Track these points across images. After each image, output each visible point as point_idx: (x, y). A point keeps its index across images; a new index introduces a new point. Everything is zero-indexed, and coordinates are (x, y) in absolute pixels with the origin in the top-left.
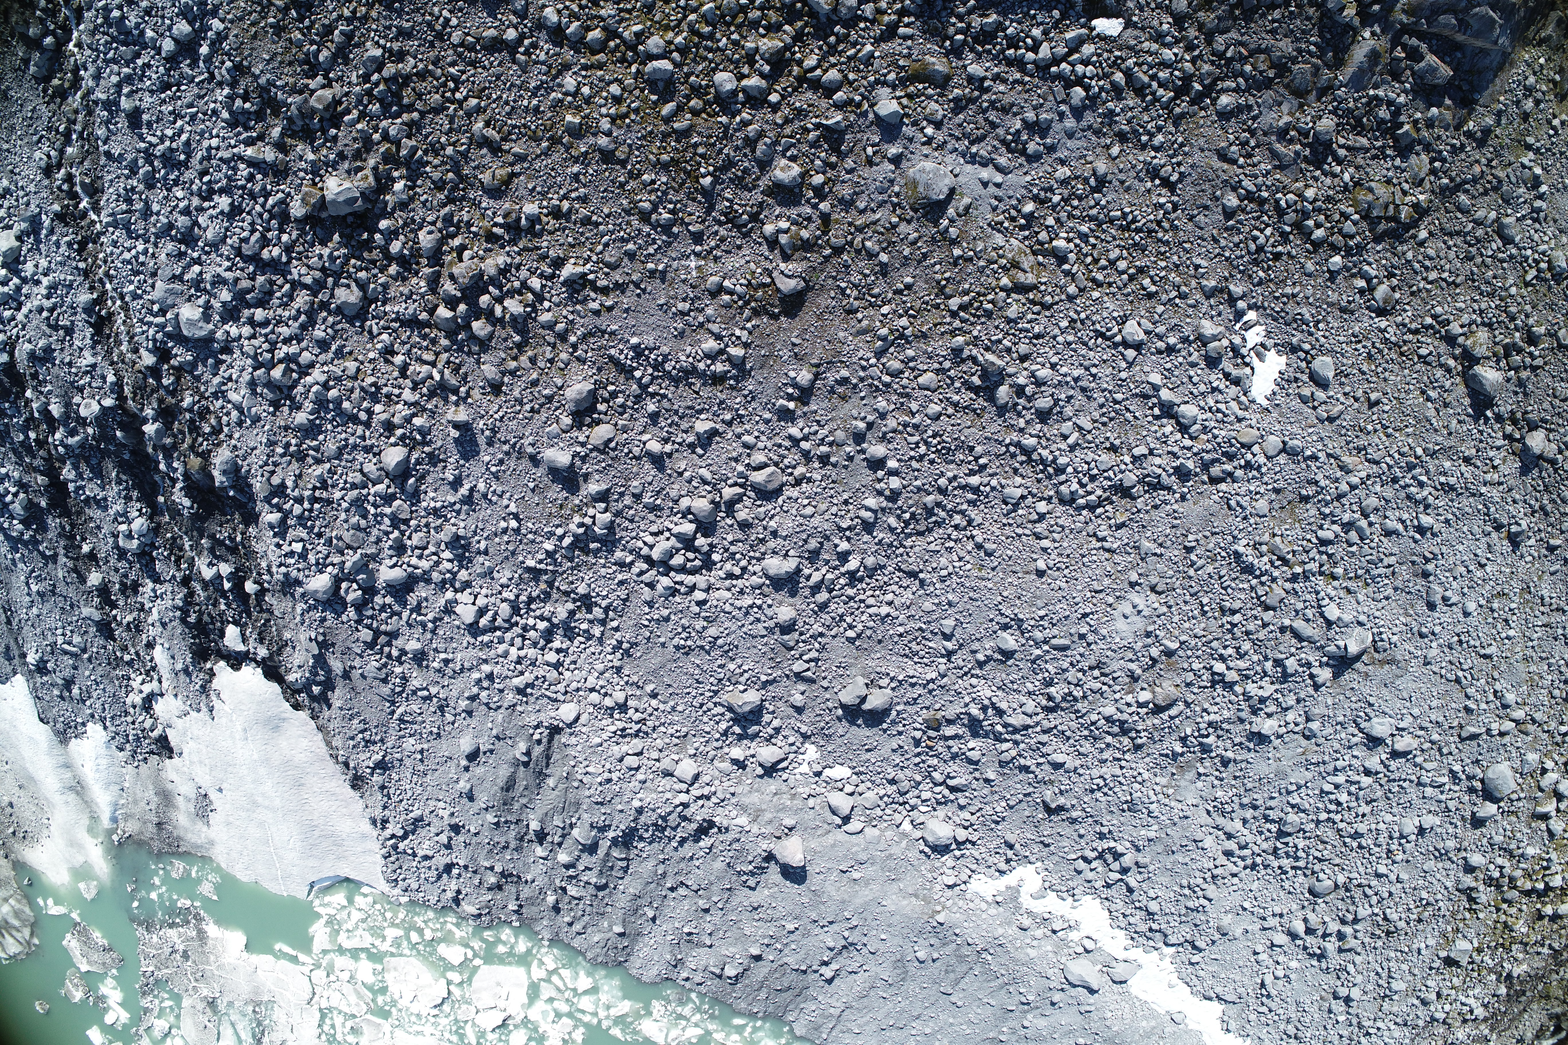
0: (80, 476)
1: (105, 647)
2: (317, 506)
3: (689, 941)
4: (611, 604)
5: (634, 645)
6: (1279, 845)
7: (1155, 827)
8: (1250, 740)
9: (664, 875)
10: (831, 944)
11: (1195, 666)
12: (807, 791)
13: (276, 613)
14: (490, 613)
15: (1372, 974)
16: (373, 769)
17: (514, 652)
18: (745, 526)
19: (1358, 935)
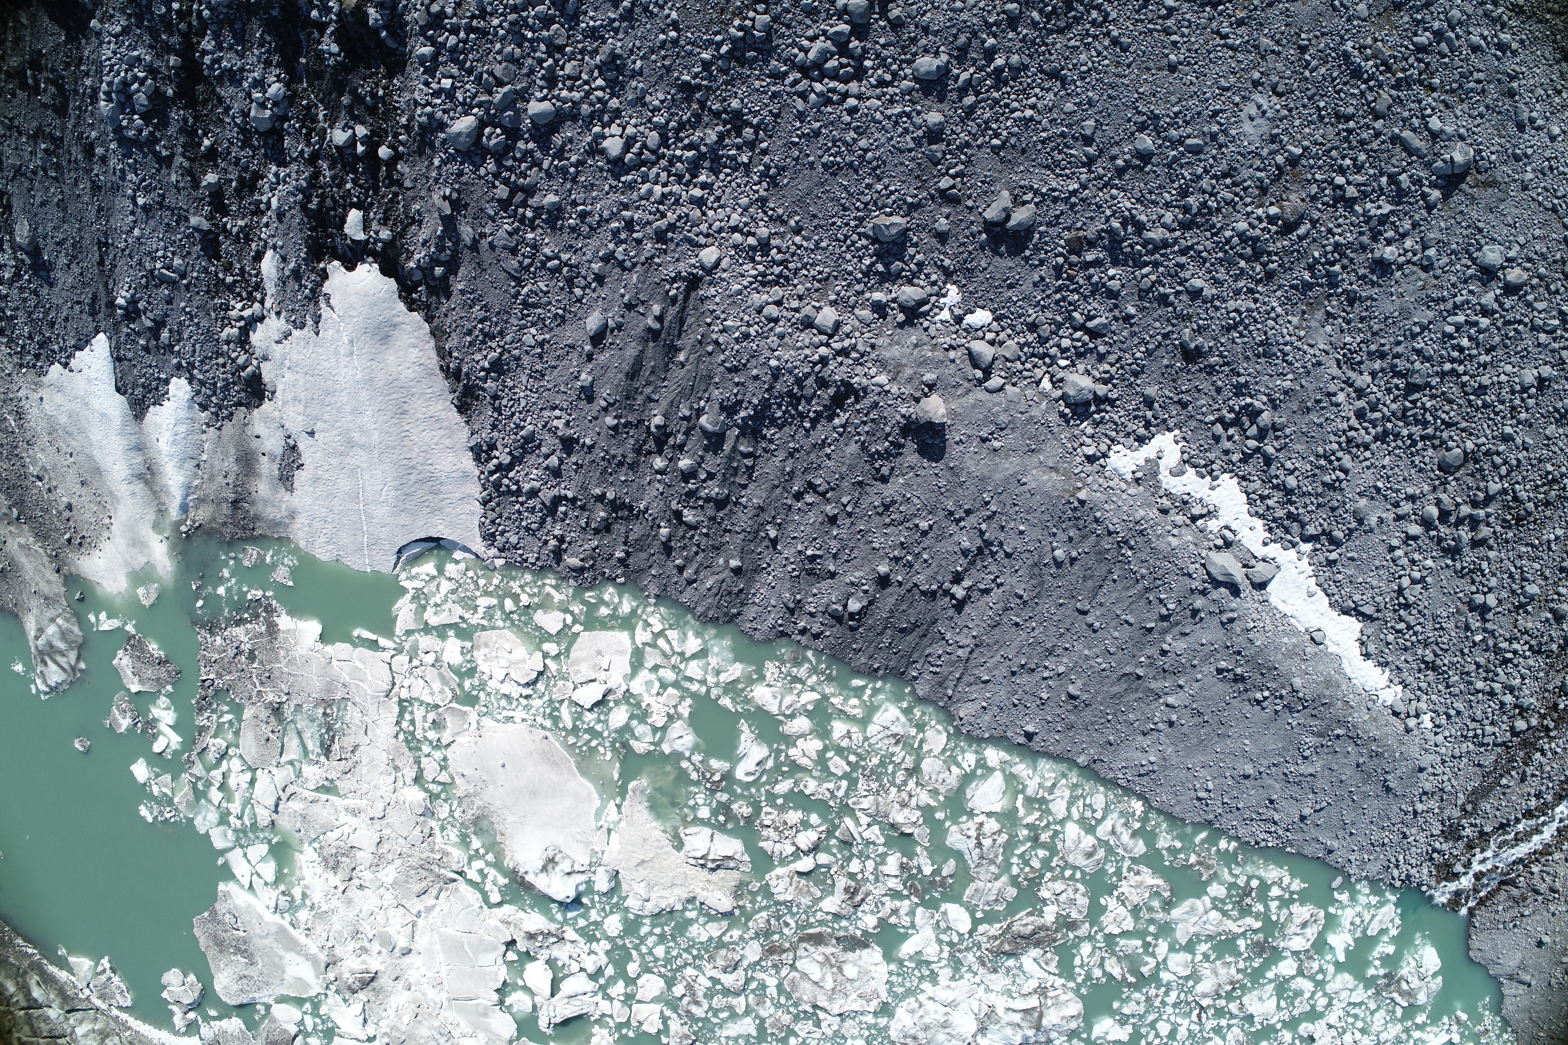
0: (219, 47)
1: (206, 271)
2: (472, 36)
3: (810, 573)
4: (762, 121)
5: (782, 169)
6: (1407, 404)
7: (1290, 376)
8: (1373, 272)
9: (791, 474)
10: (966, 544)
11: (1318, 177)
12: (948, 339)
13: (408, 183)
14: (638, 145)
15: (1505, 576)
16: (488, 371)
17: (658, 189)
18: (896, 25)
19: (1492, 520)
